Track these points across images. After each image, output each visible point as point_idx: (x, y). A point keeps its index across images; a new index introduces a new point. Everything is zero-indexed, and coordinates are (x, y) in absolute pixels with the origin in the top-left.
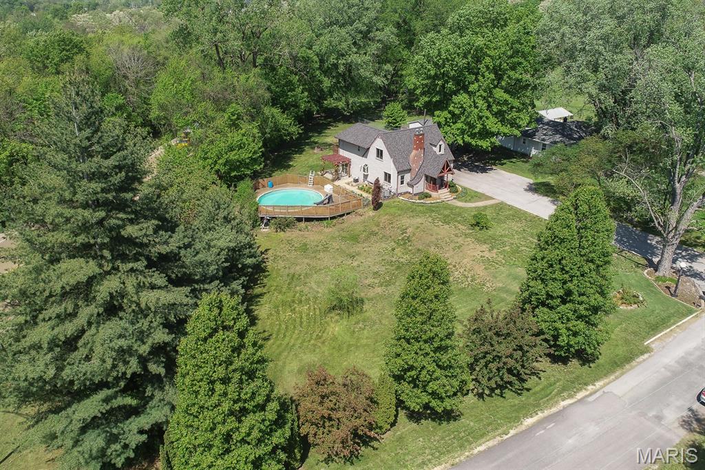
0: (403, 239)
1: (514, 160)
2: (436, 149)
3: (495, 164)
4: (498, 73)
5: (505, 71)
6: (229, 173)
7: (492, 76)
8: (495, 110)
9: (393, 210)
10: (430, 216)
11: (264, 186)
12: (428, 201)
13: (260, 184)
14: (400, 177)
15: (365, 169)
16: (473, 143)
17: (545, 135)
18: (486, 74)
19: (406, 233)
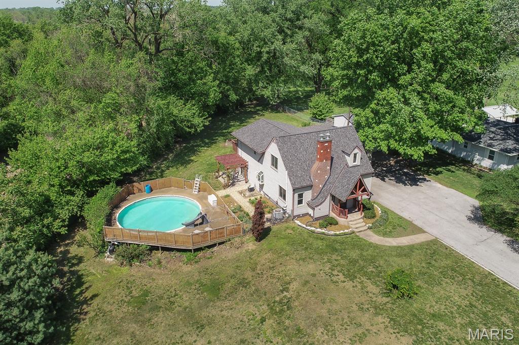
0: (280, 302)
1: (452, 168)
2: (349, 160)
3: (428, 173)
4: (440, 62)
5: (447, 61)
6: (86, 177)
7: (431, 66)
8: (432, 109)
9: (281, 244)
10: (329, 261)
11: (140, 190)
12: (331, 231)
13: (135, 188)
14: (296, 195)
15: (260, 177)
16: (401, 151)
17: (491, 139)
18: (423, 63)
19: (287, 290)
